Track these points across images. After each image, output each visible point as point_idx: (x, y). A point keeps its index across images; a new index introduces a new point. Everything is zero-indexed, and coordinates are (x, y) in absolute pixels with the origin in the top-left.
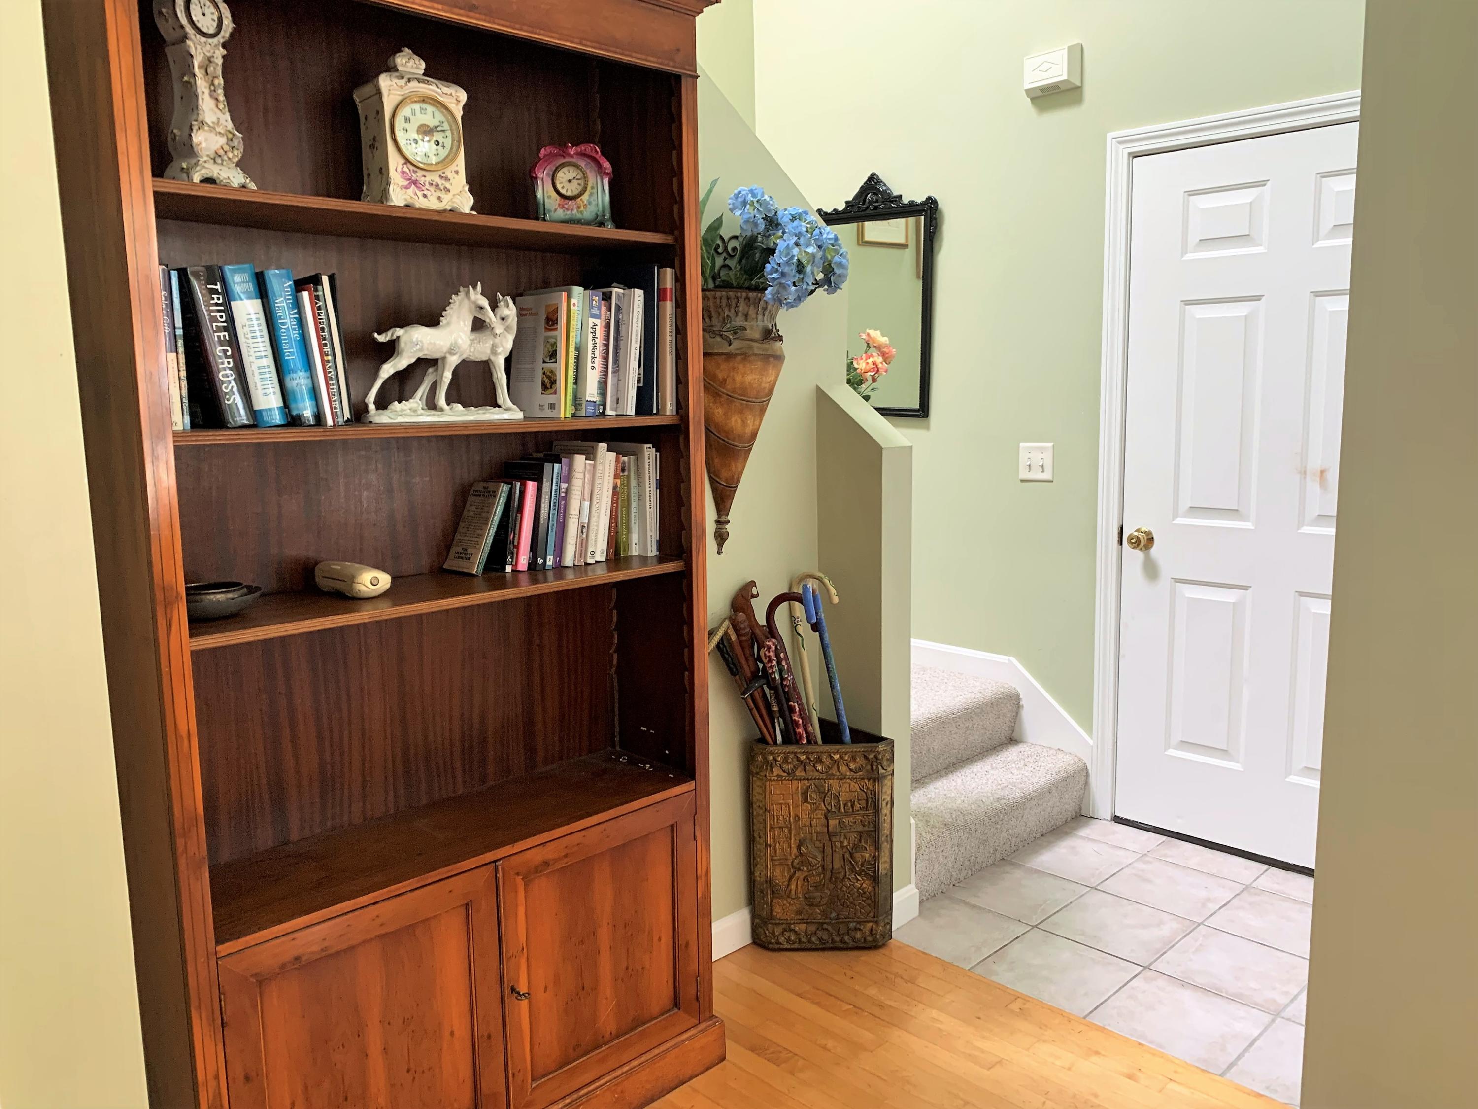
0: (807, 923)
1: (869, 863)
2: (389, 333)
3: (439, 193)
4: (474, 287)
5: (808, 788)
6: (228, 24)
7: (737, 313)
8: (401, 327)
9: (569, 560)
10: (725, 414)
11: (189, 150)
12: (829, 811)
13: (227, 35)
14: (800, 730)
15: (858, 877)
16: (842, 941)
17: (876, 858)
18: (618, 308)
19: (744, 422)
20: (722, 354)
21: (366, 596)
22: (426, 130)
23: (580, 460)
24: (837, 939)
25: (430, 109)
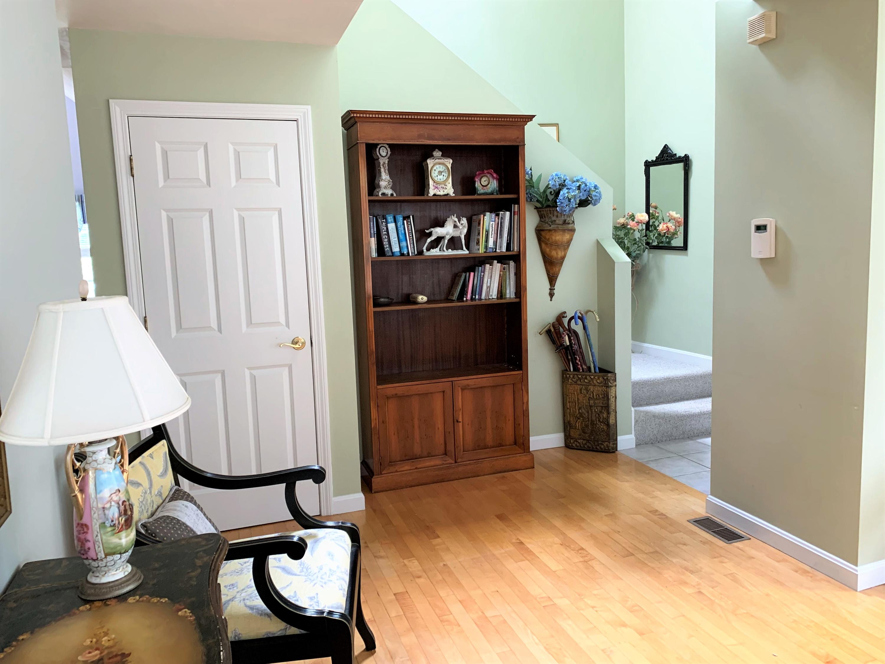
0: (583, 439)
1: (605, 419)
2: (430, 230)
3: (443, 190)
4: (454, 216)
5: (582, 388)
6: (389, 153)
7: (553, 215)
8: (433, 228)
9: (483, 297)
10: (550, 251)
11: (379, 187)
12: (590, 397)
13: (389, 155)
14: (579, 366)
15: (602, 424)
16: (596, 448)
17: (608, 417)
18: (502, 218)
19: (557, 253)
20: (547, 230)
21: (420, 303)
22: (440, 173)
23: (488, 266)
24: (595, 447)
25: (441, 166)
